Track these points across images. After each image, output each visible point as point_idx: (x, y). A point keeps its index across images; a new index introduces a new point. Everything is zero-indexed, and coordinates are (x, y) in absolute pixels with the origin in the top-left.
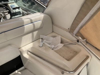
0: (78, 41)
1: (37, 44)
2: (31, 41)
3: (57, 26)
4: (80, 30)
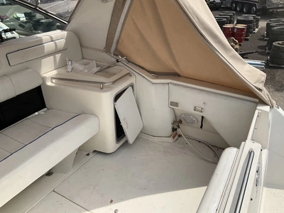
0: (118, 61)
1: (62, 70)
2: (53, 68)
3: (87, 48)
4: (117, 46)
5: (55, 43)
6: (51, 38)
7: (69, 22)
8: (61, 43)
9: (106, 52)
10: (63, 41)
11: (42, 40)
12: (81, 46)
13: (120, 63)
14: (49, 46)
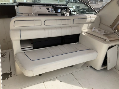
0: (115, 33)
1: (90, 30)
2: (87, 28)
3: (103, 24)
4: (117, 26)
5: (91, 19)
6: (90, 17)
7: (98, 12)
8: (93, 19)
9: (111, 27)
10: (94, 19)
11: (87, 17)
12: (100, 23)
13: (116, 34)
14: (88, 20)
